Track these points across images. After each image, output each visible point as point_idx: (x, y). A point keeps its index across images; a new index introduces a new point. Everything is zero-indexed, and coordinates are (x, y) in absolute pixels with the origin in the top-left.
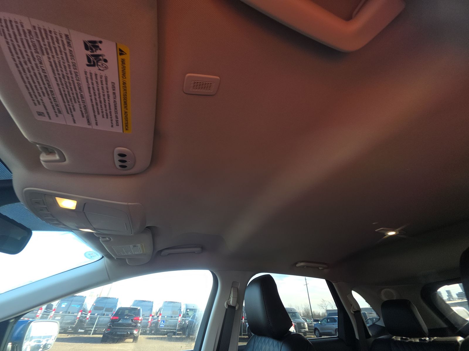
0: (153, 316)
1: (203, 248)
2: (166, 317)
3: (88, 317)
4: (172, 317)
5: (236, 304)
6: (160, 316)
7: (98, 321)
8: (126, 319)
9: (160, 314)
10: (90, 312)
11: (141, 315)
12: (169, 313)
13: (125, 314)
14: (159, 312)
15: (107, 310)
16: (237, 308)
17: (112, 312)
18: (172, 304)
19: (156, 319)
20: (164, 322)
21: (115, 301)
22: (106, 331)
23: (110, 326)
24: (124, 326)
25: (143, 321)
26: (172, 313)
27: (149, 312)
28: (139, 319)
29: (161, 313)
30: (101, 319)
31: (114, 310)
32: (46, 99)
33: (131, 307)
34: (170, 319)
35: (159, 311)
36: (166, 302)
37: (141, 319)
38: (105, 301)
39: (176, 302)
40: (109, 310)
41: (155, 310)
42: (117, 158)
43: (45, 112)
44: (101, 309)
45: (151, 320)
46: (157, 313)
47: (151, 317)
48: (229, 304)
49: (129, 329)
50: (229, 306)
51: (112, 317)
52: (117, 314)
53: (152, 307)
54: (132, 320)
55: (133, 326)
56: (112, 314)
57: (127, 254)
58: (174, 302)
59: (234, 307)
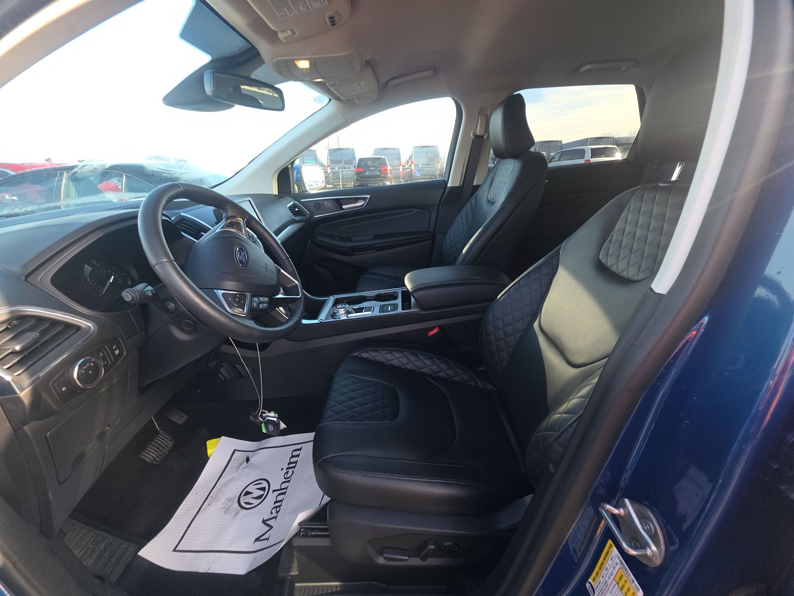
0: (404, 166)
1: (436, 70)
2: (420, 165)
3: (329, 172)
4: (428, 165)
5: (485, 133)
6: (413, 165)
7: (342, 175)
8: (372, 170)
9: (412, 163)
10: (328, 166)
11: (389, 166)
12: (424, 160)
13: (369, 165)
14: (410, 161)
15: (346, 162)
16: (485, 137)
17: (354, 164)
18: (425, 149)
19: (408, 168)
20: (419, 171)
21: (351, 152)
22: (355, 184)
23: (357, 179)
24: (373, 178)
25: (393, 172)
26: (427, 160)
27: (397, 161)
28: (387, 170)
29: (413, 161)
30: (345, 173)
31: (354, 162)
32: (285, 9)
33: (374, 157)
34: (426, 167)
35: (409, 159)
36: (416, 147)
37: (390, 170)
38: (339, 153)
39: (431, 146)
40: (349, 162)
41: (404, 159)
42: (328, 21)
43: (284, 14)
44: (339, 162)
45: (403, 170)
46: (408, 162)
47: (401, 167)
48: (476, 134)
49: (381, 180)
50: (476, 136)
51: (355, 170)
52: (359, 165)
53: (399, 154)
54: (380, 171)
55: (382, 177)
56: (355, 167)
57: (353, 94)
58: (428, 147)
59: (482, 137)
